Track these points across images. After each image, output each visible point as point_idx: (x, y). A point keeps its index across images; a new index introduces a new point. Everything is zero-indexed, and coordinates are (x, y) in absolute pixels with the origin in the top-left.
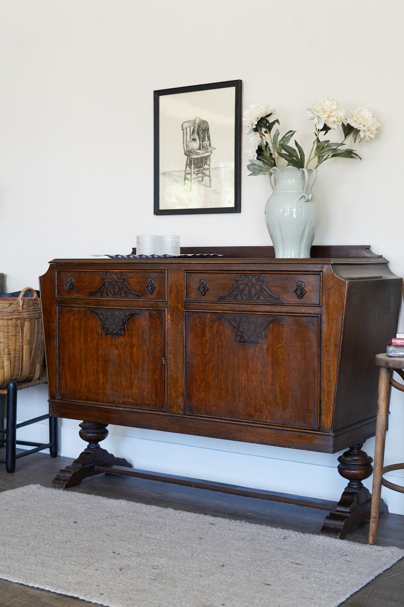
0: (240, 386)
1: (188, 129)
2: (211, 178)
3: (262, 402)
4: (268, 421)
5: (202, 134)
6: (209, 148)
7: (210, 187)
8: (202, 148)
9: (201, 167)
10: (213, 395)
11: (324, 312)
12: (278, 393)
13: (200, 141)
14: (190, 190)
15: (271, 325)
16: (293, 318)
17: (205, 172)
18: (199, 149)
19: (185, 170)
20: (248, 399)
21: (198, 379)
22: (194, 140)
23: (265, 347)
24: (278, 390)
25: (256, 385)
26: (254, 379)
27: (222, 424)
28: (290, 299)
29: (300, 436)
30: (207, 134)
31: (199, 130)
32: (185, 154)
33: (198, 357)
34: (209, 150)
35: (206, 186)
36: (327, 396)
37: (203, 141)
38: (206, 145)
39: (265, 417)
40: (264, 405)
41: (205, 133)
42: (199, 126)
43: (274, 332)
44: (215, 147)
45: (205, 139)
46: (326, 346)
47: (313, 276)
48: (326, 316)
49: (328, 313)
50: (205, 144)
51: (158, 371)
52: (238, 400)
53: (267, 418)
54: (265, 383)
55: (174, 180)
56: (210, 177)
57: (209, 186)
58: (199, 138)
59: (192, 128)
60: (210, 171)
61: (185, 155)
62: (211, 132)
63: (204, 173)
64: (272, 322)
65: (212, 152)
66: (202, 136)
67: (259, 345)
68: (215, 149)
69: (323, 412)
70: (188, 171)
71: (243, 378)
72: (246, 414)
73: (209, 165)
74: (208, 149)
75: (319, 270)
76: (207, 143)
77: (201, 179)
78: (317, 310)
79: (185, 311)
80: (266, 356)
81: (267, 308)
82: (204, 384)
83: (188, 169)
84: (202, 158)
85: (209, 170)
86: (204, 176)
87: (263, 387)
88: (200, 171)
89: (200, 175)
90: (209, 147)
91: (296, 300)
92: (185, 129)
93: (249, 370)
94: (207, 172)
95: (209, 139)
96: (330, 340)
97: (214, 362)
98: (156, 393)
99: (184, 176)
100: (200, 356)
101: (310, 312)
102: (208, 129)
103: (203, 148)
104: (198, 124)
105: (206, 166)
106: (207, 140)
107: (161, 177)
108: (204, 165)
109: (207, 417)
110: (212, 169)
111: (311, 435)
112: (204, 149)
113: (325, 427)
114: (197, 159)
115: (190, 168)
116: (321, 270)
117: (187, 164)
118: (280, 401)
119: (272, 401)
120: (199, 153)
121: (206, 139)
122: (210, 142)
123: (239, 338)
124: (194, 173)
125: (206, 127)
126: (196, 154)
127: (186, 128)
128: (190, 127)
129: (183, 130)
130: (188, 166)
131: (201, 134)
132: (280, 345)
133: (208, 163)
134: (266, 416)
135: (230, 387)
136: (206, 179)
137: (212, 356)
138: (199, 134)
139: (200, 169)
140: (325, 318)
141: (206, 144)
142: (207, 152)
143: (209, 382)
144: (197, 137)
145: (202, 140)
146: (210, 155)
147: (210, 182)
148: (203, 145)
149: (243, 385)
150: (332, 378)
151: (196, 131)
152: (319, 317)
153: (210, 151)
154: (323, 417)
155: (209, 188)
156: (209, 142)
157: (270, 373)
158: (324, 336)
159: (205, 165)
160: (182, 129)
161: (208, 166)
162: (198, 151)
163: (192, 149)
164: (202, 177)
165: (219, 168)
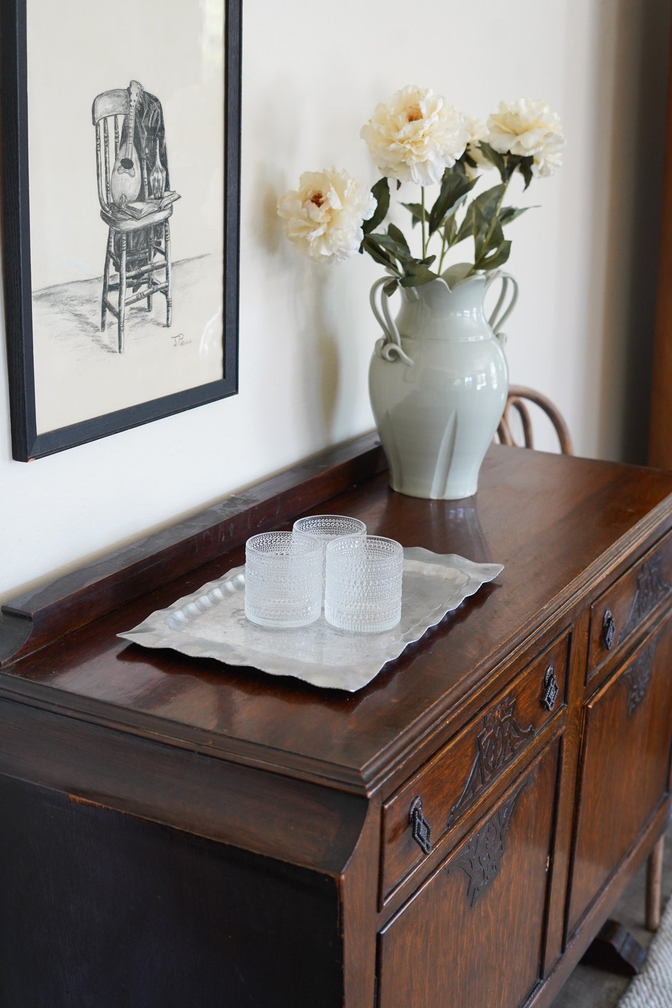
1: (111, 120)
2: (169, 297)
5: (147, 146)
6: (166, 194)
7: (169, 326)
8: (147, 193)
9: (146, 262)
13: (142, 169)
14: (120, 347)
17: (155, 276)
18: (141, 198)
19: (105, 276)
22: (127, 164)
30: (161, 145)
31: (140, 130)
32: (104, 217)
34: (165, 202)
35: (158, 324)
37: (148, 171)
38: (156, 184)
41: (155, 141)
42: (140, 112)
44: (178, 192)
45: (154, 163)
50: (154, 179)
55: (76, 315)
56: (166, 293)
57: (165, 322)
58: (141, 159)
59: (121, 119)
60: (167, 274)
61: (103, 219)
63: (154, 281)
65: (171, 208)
66: (147, 151)
68: (179, 197)
70: (113, 277)
73: (164, 254)
74: (161, 198)
76: (160, 177)
77: (143, 303)
83: (112, 270)
84: (147, 229)
85: (165, 268)
86: (153, 292)
88: (142, 274)
89: (144, 288)
90: (165, 191)
92: (101, 122)
94: (160, 278)
95: (164, 163)
99: (100, 299)
102: (162, 129)
103: (150, 194)
104: (136, 109)
105: (157, 258)
106: (161, 167)
108: (153, 253)
110: (173, 265)
112: (152, 196)
114: (136, 232)
115: (118, 266)
117: (108, 252)
120: (141, 211)
121: (158, 161)
122: (167, 175)
124: (129, 286)
125: (157, 121)
126: (134, 218)
127: (105, 118)
128: (116, 116)
129: (96, 124)
130: (111, 261)
131: (144, 143)
133: (164, 246)
136: (158, 300)
138: (141, 146)
139: (144, 269)
141: (158, 181)
142: (160, 210)
144: (134, 157)
145: (147, 164)
146: (166, 220)
147: (168, 311)
148: (149, 183)
151: (131, 131)
153: (167, 205)
155: (166, 328)
156: (165, 173)
159: (155, 255)
160: (94, 123)
161: (163, 257)
162: (138, 205)
163: (121, 198)
164: (149, 296)
165: (189, 260)
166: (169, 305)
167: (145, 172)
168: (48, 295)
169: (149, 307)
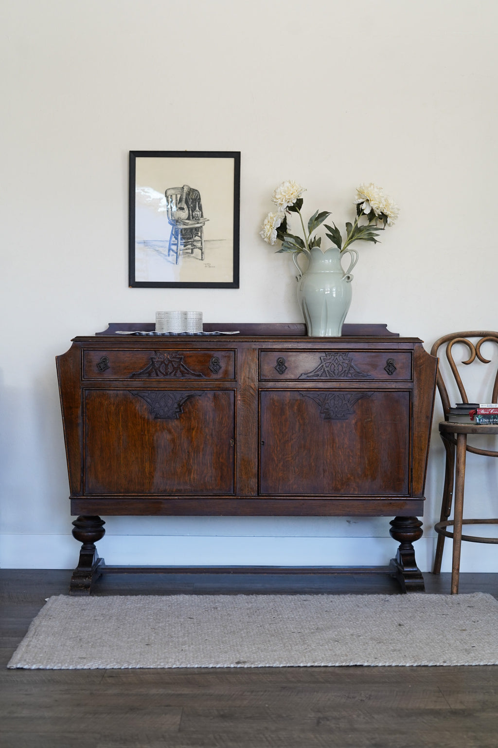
0: (325, 462)
1: (174, 197)
2: (203, 251)
3: (349, 476)
4: (356, 493)
5: (191, 204)
7: (202, 260)
8: (191, 218)
9: (191, 238)
10: (294, 473)
11: (416, 387)
12: (366, 465)
13: (189, 211)
14: (176, 263)
15: (360, 401)
16: (383, 394)
17: (195, 243)
18: (188, 219)
19: (170, 241)
20: (334, 474)
21: (276, 459)
22: (182, 209)
23: (354, 422)
24: (367, 462)
25: (343, 460)
26: (341, 453)
27: (302, 501)
28: (380, 376)
29: (391, 503)
30: (199, 204)
32: (170, 223)
33: (276, 436)
35: (197, 259)
36: (419, 463)
37: (192, 212)
39: (352, 489)
40: (352, 478)
41: (196, 203)
42: (188, 194)
43: (363, 407)
44: (208, 219)
45: (195, 209)
46: (418, 417)
47: (404, 353)
48: (417, 391)
49: (419, 387)
50: (195, 214)
51: (224, 454)
52: (322, 475)
53: (354, 490)
54: (352, 457)
55: (156, 250)
56: (201, 250)
57: (201, 258)
58: (188, 208)
59: (179, 196)
60: (202, 243)
62: (203, 202)
63: (195, 245)
64: (361, 398)
65: (204, 223)
67: (347, 421)
68: (208, 220)
69: (414, 479)
70: (174, 241)
71: (329, 454)
72: (331, 488)
73: (201, 237)
74: (199, 220)
75: (410, 348)
76: (198, 213)
77: (190, 251)
78: (409, 385)
79: (261, 391)
80: (354, 431)
81: (355, 385)
82: (282, 463)
83: (173, 239)
84: (191, 229)
85: (200, 242)
86: (194, 248)
87: (351, 461)
88: (189, 242)
89: (189, 246)
91: (386, 376)
92: (170, 197)
93: (335, 445)
94: (198, 244)
96: (421, 412)
97: (294, 440)
98: (221, 477)
99: (168, 247)
100: (278, 436)
101: (401, 387)
102: (200, 199)
103: (193, 218)
105: (197, 238)
107: (137, 246)
108: (194, 236)
109: (286, 496)
110: (204, 241)
111: (402, 501)
113: (416, 493)
114: (185, 229)
115: (177, 239)
116: (413, 348)
117: (172, 234)
118: (369, 473)
119: (360, 473)
121: (197, 209)
122: (202, 213)
123: (323, 415)
124: (181, 245)
125: (197, 197)
126: (184, 225)
127: (171, 196)
128: (176, 195)
130: (173, 236)
131: (190, 203)
132: (370, 420)
133: (199, 234)
134: (354, 488)
135: (313, 464)
136: (197, 251)
137: (293, 434)
139: (189, 240)
140: (416, 392)
141: (197, 215)
142: (198, 223)
143: (288, 461)
144: (185, 207)
146: (201, 227)
147: (202, 255)
148: (192, 215)
149: (328, 460)
150: (423, 447)
151: (184, 200)
152: (410, 392)
154: (414, 484)
156: (201, 213)
157: (359, 447)
158: (415, 409)
160: (166, 196)
162: (187, 221)
163: (179, 218)
164: (192, 250)
165: (214, 240)
166: (202, 253)
167: (191, 212)
168: (145, 243)
169: (192, 252)
